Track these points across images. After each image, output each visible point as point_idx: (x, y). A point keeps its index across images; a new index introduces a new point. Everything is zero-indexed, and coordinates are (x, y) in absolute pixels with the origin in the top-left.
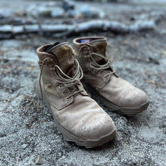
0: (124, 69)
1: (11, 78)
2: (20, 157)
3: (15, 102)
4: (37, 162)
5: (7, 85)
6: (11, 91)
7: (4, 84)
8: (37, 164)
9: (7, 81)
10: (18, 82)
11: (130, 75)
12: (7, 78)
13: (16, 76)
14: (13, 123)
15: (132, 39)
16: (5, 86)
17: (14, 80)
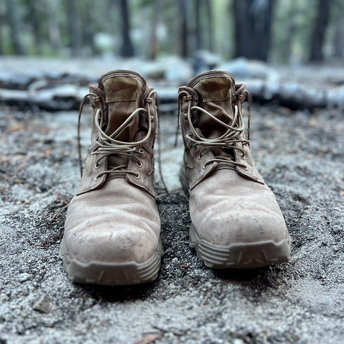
0: (292, 168)
1: (46, 168)
2: (9, 295)
3: (37, 204)
4: (36, 305)
5: (35, 180)
6: (38, 189)
7: (28, 177)
8: (36, 310)
9: (38, 171)
10: (57, 175)
11: (303, 179)
12: (38, 166)
13: (57, 165)
14: (19, 237)
15: (331, 117)
16: (31, 180)
17: (51, 171)
